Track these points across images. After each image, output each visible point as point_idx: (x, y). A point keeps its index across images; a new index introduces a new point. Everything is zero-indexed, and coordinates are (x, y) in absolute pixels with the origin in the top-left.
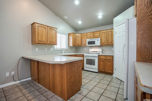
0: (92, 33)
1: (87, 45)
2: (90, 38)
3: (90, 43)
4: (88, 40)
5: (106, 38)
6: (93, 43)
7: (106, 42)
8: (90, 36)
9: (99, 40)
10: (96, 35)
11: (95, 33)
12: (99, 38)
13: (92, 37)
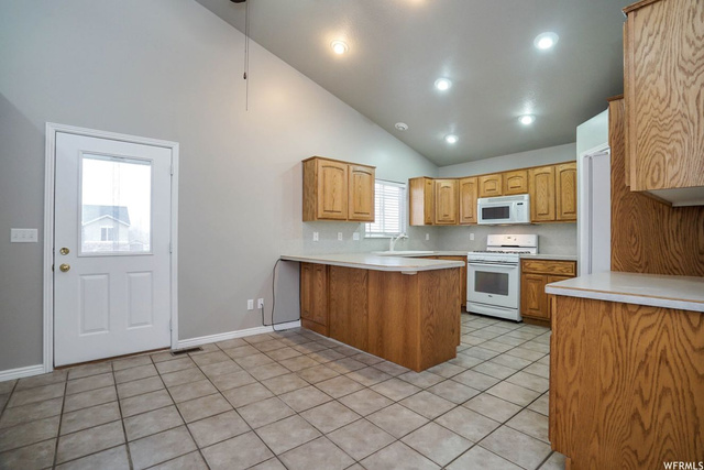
0: (499, 177)
1: (480, 221)
2: (492, 194)
3: (489, 213)
4: (483, 203)
5: (552, 194)
6: (502, 212)
7: (552, 209)
8: (490, 186)
9: (526, 202)
10: (513, 183)
11: (509, 175)
12: (526, 196)
13: (499, 189)
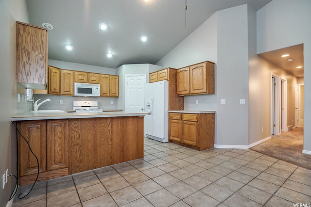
0: (86, 74)
1: (76, 94)
2: (81, 81)
3: (81, 90)
4: (77, 85)
5: (108, 86)
6: (89, 91)
7: (108, 92)
8: (80, 77)
9: (99, 88)
10: (93, 78)
11: (91, 74)
12: (99, 85)
13: (85, 80)
